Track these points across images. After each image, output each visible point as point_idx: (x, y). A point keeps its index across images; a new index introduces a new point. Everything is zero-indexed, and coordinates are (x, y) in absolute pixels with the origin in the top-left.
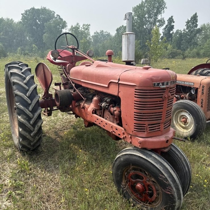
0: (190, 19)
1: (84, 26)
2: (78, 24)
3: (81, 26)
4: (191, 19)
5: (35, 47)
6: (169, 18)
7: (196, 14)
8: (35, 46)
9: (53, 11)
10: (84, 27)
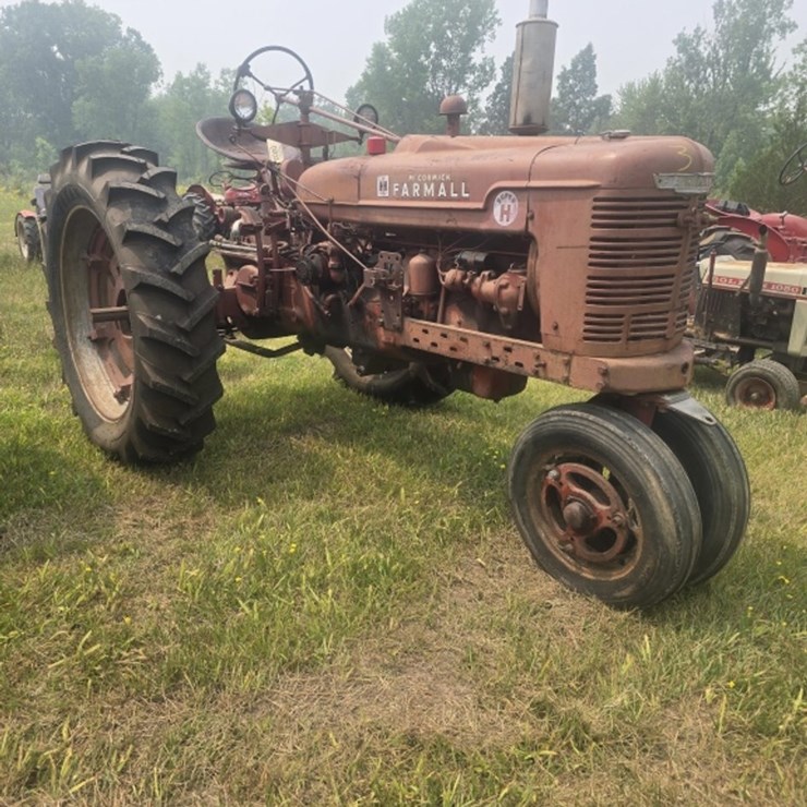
0: (569, 67)
1: (227, 76)
2: (201, 68)
3: (215, 76)
4: (574, 65)
5: (43, 146)
6: (505, 60)
7: (590, 48)
8: (45, 142)
9: (115, 16)
10: (226, 80)
